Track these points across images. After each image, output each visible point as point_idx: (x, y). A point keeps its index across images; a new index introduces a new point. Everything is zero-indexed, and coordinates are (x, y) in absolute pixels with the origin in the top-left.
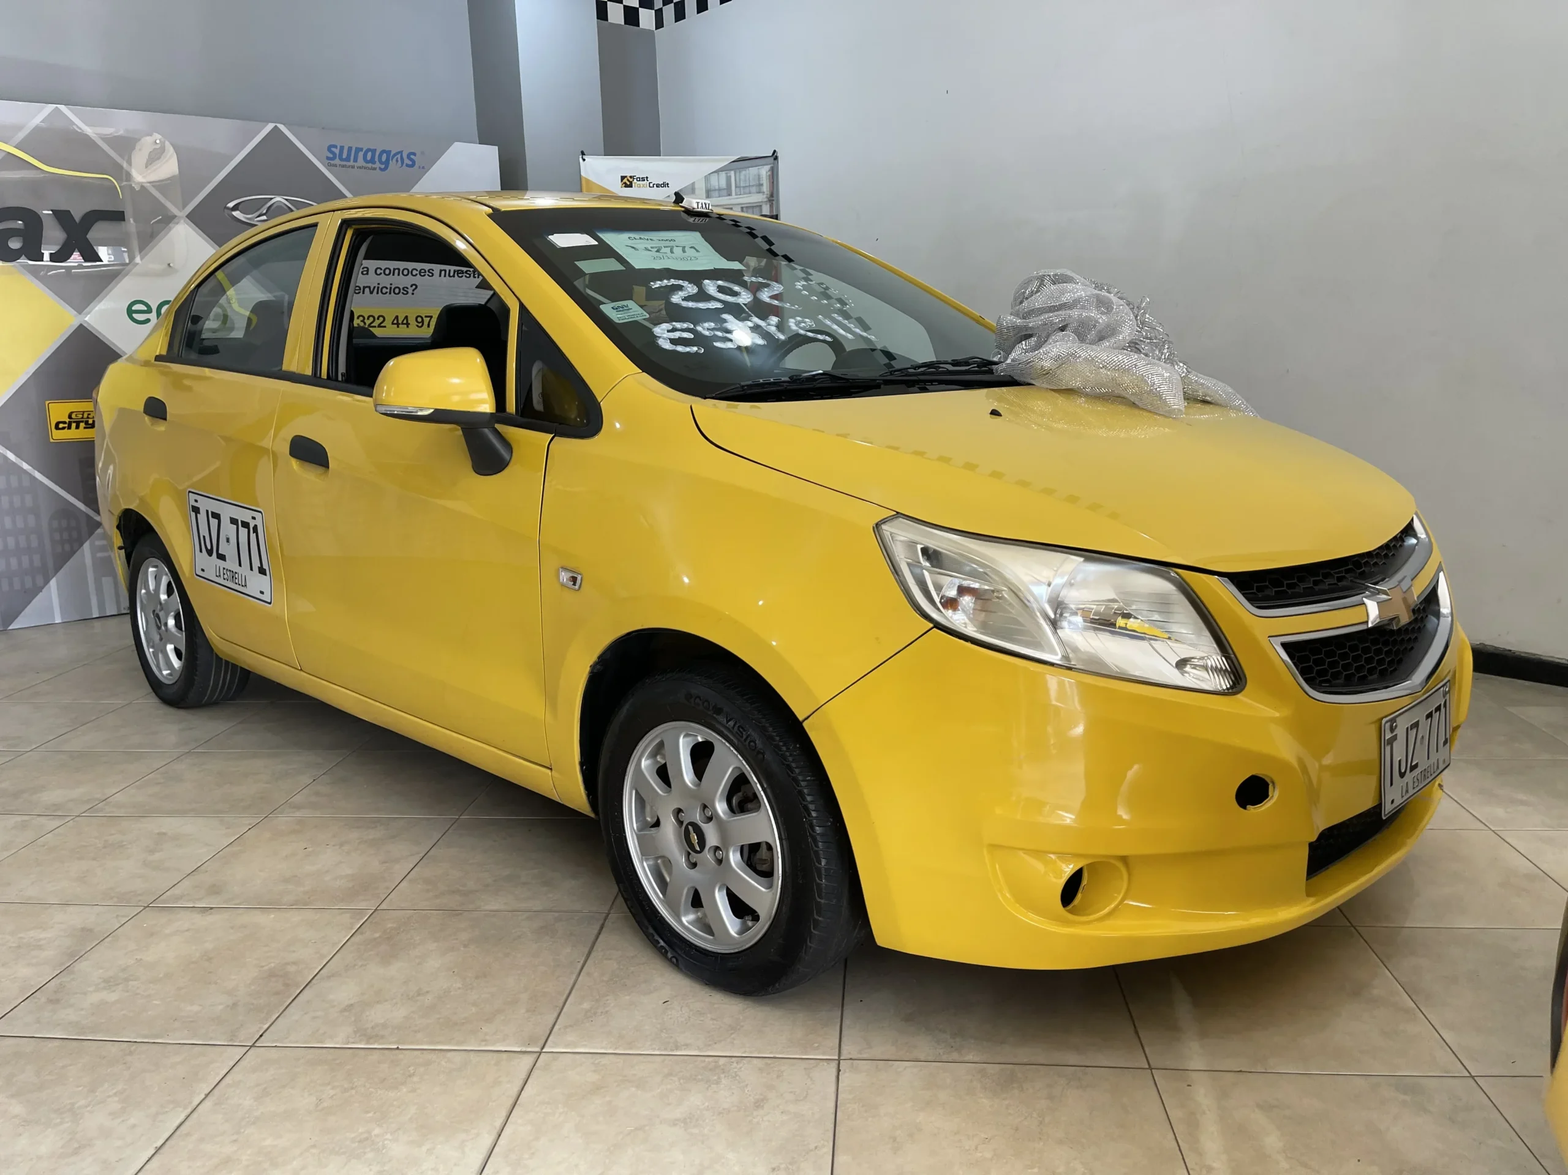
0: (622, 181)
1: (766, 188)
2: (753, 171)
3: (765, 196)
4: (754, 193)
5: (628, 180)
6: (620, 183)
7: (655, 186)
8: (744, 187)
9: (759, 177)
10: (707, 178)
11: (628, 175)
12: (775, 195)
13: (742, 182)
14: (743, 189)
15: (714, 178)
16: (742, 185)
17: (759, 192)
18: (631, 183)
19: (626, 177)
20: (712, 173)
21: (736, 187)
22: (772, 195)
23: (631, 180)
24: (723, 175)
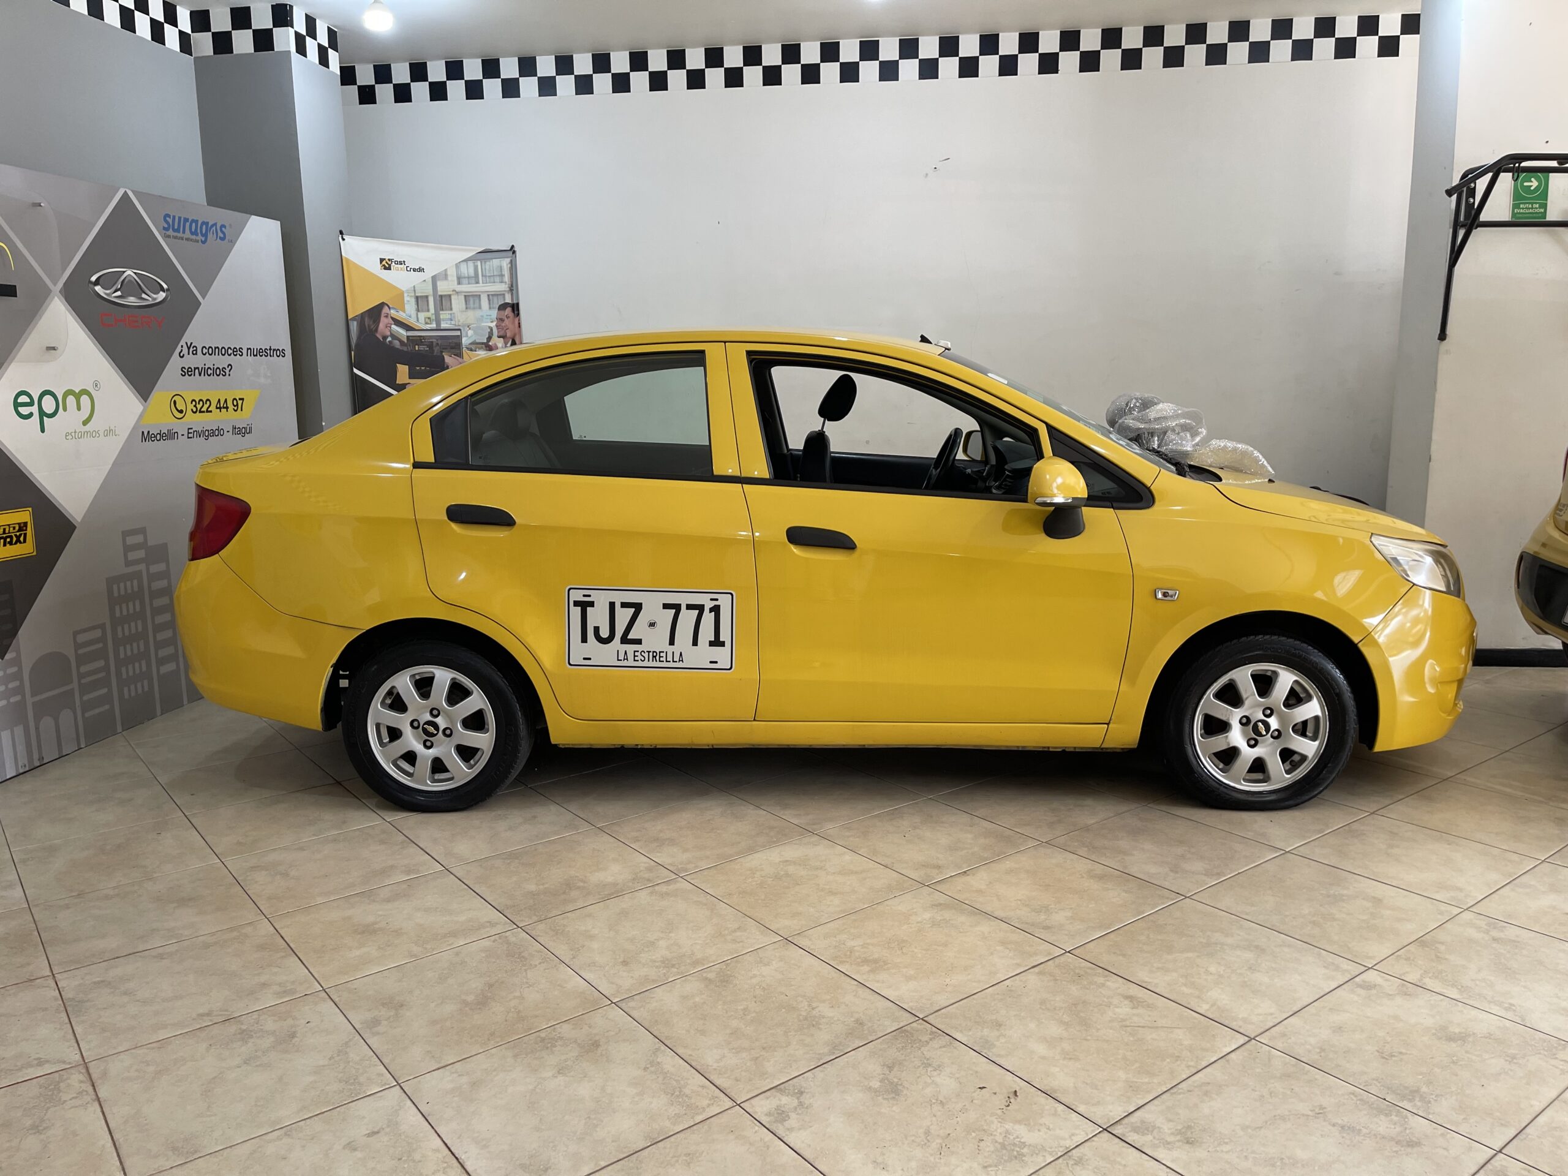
0: (381, 263)
1: (507, 278)
2: (496, 262)
3: (507, 286)
4: (497, 282)
5: (386, 262)
6: (379, 266)
7: (412, 270)
8: (489, 276)
9: (501, 268)
10: (457, 266)
11: (387, 258)
12: (514, 285)
13: (487, 272)
14: (489, 278)
15: (463, 266)
16: (487, 275)
17: (502, 282)
18: (390, 265)
19: (385, 259)
20: (462, 261)
21: (482, 276)
22: (512, 286)
23: (390, 263)
24: (471, 264)
